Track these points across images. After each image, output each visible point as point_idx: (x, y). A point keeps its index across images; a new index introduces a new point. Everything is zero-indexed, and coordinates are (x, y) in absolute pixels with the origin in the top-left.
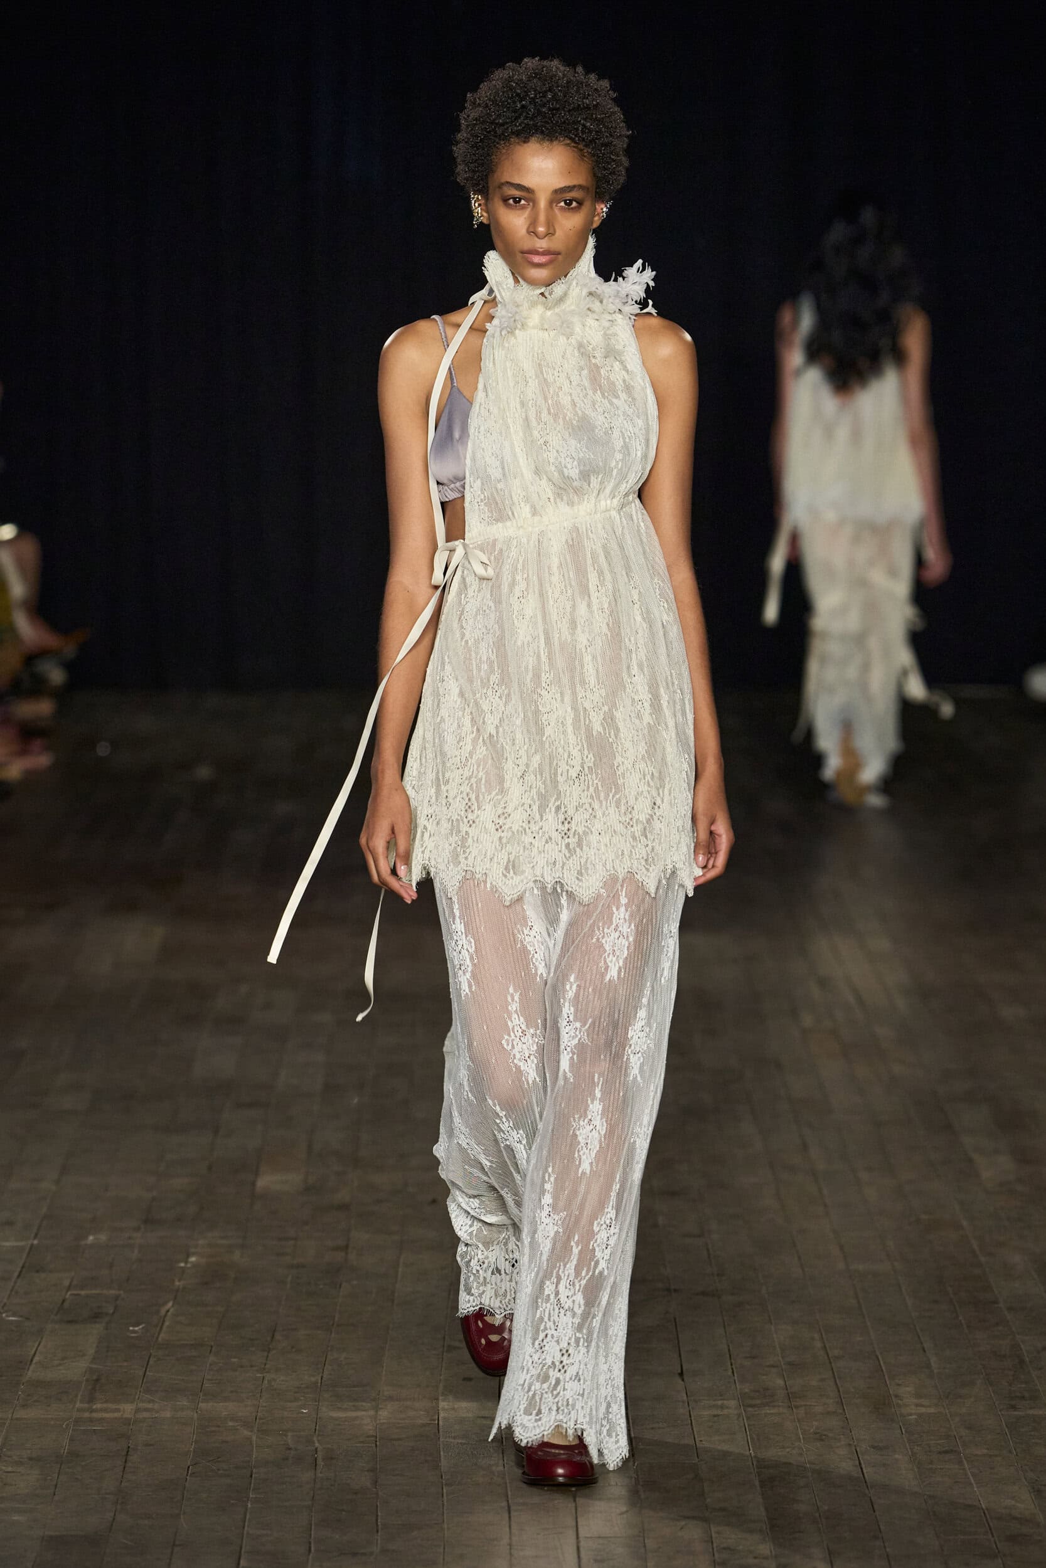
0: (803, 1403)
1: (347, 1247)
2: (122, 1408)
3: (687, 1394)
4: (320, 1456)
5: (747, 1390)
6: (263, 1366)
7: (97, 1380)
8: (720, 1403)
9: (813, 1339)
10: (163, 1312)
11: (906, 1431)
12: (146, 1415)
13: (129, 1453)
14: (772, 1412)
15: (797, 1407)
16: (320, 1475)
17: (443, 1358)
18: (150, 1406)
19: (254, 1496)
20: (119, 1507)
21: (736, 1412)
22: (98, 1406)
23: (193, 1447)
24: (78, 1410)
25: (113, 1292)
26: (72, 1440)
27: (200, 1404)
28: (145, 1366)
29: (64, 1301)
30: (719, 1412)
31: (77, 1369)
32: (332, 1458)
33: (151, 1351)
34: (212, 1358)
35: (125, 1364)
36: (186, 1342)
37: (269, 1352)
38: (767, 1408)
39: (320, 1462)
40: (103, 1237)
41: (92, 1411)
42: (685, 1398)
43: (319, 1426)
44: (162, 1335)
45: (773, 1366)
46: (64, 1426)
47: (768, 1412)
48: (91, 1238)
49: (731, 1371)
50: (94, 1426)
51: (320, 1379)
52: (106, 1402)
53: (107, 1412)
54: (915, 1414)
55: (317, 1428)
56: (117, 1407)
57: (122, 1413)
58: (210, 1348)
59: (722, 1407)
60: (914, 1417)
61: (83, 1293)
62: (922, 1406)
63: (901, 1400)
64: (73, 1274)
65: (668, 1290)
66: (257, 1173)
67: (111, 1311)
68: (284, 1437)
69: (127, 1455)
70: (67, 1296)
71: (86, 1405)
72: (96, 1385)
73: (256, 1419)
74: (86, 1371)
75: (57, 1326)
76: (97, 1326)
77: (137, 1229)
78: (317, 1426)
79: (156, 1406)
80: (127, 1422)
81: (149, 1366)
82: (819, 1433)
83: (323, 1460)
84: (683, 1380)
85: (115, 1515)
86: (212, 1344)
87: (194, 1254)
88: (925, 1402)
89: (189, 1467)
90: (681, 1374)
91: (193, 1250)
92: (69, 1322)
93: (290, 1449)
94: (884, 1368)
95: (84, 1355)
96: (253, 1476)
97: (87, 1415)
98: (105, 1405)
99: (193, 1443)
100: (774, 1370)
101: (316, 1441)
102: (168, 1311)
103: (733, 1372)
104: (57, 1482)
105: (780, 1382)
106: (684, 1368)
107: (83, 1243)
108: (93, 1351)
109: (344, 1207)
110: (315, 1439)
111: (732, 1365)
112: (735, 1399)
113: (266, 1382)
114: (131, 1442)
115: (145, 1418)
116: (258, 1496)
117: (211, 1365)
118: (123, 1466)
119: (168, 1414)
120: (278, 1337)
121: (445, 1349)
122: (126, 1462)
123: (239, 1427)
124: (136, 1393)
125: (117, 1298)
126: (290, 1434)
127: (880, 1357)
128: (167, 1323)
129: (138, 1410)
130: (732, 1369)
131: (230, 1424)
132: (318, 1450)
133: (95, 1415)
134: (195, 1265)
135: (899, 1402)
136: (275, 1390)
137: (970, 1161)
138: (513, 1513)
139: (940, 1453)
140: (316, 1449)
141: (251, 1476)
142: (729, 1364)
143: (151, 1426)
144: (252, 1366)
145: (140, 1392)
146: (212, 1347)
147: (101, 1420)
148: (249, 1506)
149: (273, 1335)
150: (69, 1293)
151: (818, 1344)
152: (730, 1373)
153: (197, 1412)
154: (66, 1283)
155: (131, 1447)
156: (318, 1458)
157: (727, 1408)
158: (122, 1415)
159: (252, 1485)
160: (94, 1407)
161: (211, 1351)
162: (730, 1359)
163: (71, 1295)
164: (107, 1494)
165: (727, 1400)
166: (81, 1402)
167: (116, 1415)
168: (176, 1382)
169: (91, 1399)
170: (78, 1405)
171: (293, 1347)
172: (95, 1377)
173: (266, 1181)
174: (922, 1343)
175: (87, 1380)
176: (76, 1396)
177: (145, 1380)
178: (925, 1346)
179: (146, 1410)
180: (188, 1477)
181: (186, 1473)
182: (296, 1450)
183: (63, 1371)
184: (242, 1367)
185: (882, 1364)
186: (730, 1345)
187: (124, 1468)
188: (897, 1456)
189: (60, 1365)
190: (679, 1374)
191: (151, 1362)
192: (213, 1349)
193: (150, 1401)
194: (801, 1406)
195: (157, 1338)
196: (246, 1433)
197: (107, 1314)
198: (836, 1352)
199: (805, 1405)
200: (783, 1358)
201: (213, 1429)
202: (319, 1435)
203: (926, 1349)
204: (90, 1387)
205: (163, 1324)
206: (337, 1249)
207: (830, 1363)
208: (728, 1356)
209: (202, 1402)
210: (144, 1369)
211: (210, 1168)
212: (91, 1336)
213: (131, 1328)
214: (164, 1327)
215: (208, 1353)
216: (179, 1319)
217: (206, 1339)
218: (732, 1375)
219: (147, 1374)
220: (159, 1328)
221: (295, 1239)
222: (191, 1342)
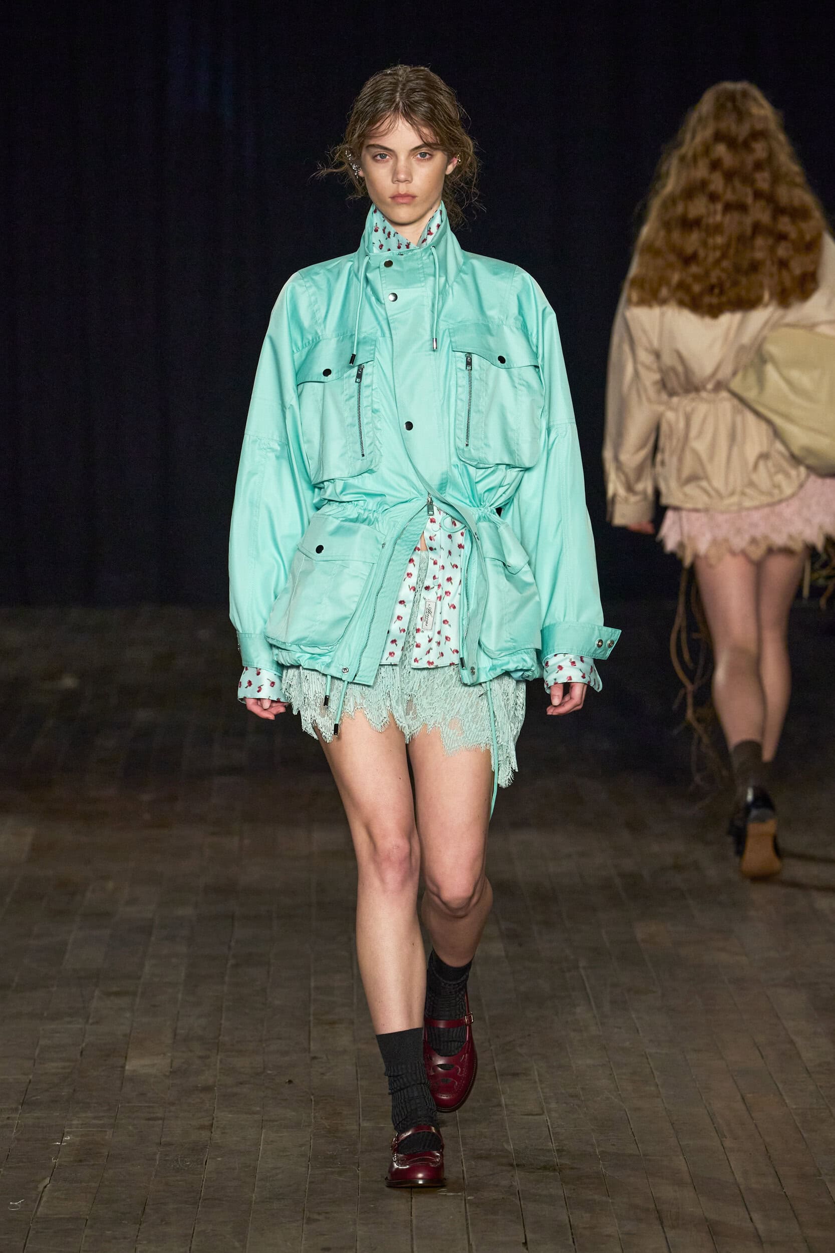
1: (212, 1125)
6: (135, 1238)
9: (648, 1210)
10: (41, 1189)
17: (302, 1229)
28: (25, 1238)
33: (31, 1224)
34: (87, 1231)
35: (7, 1237)
36: (63, 1216)
37: (140, 1225)
44: (40, 1209)
45: (610, 1236)
49: (571, 1240)
51: (188, 1249)
58: (86, 1221)
65: (512, 1165)
66: (126, 1058)
77: (16, 1109)
81: (29, 1238)
84: (527, 1249)
86: (88, 1217)
87: (69, 1133)
90: (526, 1244)
91: (66, 1130)
94: (714, 1237)
102: (45, 1187)
103: (574, 1242)
106: (528, 1240)
109: (207, 1089)
111: (572, 1234)
117: (86, 1236)
120: (147, 1210)
121: (305, 1221)
128: (44, 1199)
130: (573, 1239)
134: (69, 1144)
137: (792, 1042)
142: (571, 1233)
144: (125, 1238)
146: (87, 1220)
149: (145, 1207)
151: (653, 1215)
152: (571, 1242)
161: (86, 1224)
162: (571, 1230)
171: (162, 1221)
173: (135, 1064)
174: (749, 1214)
178: (754, 1215)
184: (115, 1238)
185: (713, 1233)
186: (570, 1215)
190: (523, 1243)
191: (30, 1235)
192: (89, 1222)
195: (36, 1212)
198: (670, 1223)
200: (620, 1228)
203: (754, 1220)
205: (41, 1199)
206: (202, 1127)
208: (569, 1226)
210: (24, 1241)
211: (82, 1052)
213: (11, 1203)
214: (42, 1202)
215: (84, 1226)
216: (56, 1194)
217: (81, 1213)
218: (573, 1244)
219: (27, 1246)
220: (37, 1202)
221: (163, 1119)
222: (68, 1216)
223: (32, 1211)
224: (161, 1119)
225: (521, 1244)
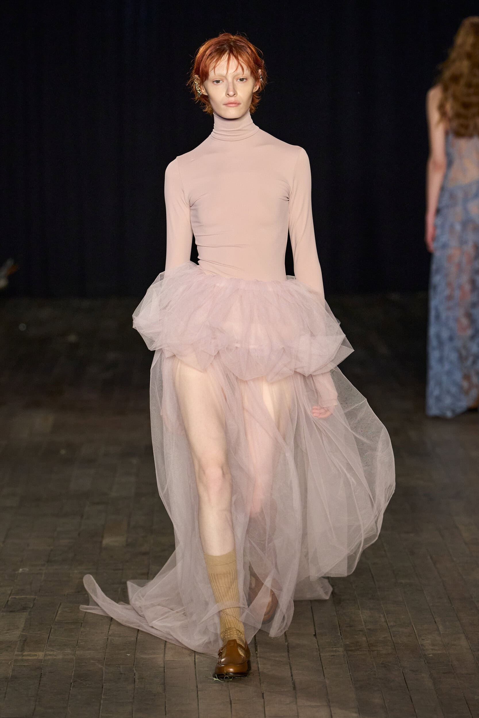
0: (376, 649)
1: (148, 573)
2: (37, 654)
3: (318, 645)
4: (137, 676)
5: (348, 643)
6: (107, 633)
7: (25, 640)
8: (334, 649)
9: (380, 617)
10: (57, 607)
11: (427, 663)
12: (49, 657)
13: (42, 676)
14: (360, 653)
15: (373, 651)
16: (137, 687)
18: (51, 653)
19: (104, 697)
20: (37, 703)
21: (342, 654)
22: (26, 653)
23: (73, 673)
24: (16, 655)
25: (32, 597)
26: (13, 670)
27: (77, 652)
28: (49, 633)
29: (8, 601)
30: (334, 654)
31: (15, 635)
32: (142, 678)
33: (52, 626)
34: (82, 629)
35: (39, 632)
36: (69, 621)
37: (110, 626)
38: (358, 651)
39: (137, 680)
40: (27, 569)
41: (23, 656)
42: (317, 647)
43: (136, 663)
44: (57, 618)
45: (360, 631)
46: (9, 663)
47: (358, 653)
48: (21, 570)
49: (340, 633)
50: (24, 663)
51: (136, 639)
52: (30, 651)
53: (31, 656)
54: (432, 654)
55: (135, 663)
56: (35, 654)
57: (38, 657)
58: (81, 624)
59: (336, 651)
60: (431, 655)
61: (17, 597)
62: (435, 650)
63: (424, 647)
64: (12, 588)
66: (102, 537)
67: (32, 606)
68: (119, 668)
69: (41, 677)
70: (10, 599)
71: (20, 653)
72: (25, 642)
73: (104, 659)
74: (19, 636)
75: (5, 614)
76: (25, 613)
77: (44, 565)
78: (135, 662)
79: (55, 653)
80: (40, 661)
81: (51, 633)
82: (384, 664)
83: (138, 679)
84: (316, 638)
85: (35, 707)
86: (82, 622)
88: (436, 648)
89: (71, 683)
90: (315, 635)
92: (11, 612)
93: (121, 674)
94: (415, 631)
95: (18, 628)
96: (104, 687)
97: (20, 658)
98: (29, 653)
99: (74, 671)
100: (361, 633)
101: (135, 670)
102: (60, 606)
104: (6, 691)
105: (364, 639)
106: (317, 632)
107: (17, 572)
108: (23, 626)
109: (146, 553)
110: (134, 669)
112: (342, 647)
113: (109, 640)
114: (42, 671)
115: (49, 659)
116: (106, 697)
117: (81, 632)
118: (39, 683)
119: (60, 657)
122: (40, 681)
123: (96, 663)
124: (45, 647)
125: (35, 599)
126: (121, 666)
127: (413, 626)
128: (59, 612)
129: (46, 655)
130: (341, 632)
131: (92, 661)
132: (136, 674)
133: (24, 658)
135: (424, 648)
136: (113, 644)
138: (233, 705)
139: (444, 673)
140: (135, 674)
141: (103, 687)
142: (339, 629)
143: (52, 663)
144: (102, 633)
145: (47, 646)
146: (82, 623)
147: (27, 660)
148: (102, 702)
150: (11, 597)
151: (383, 620)
152: (339, 634)
153: (75, 656)
154: (9, 592)
155: (43, 673)
156: (135, 678)
157: (338, 651)
158: (38, 658)
159: (103, 692)
160: (24, 654)
161: (81, 625)
162: (340, 628)
163: (12, 598)
164: (31, 697)
165: (338, 648)
166: (18, 651)
167: (35, 658)
168: (64, 641)
169: (23, 650)
170: (16, 653)
172: (24, 639)
173: (107, 541)
174: (434, 619)
175: (20, 640)
176: (15, 648)
177: (49, 640)
178: (436, 620)
179: (50, 655)
180: (71, 688)
181: (70, 686)
182: (125, 674)
183: (8, 636)
184: (97, 633)
185: (415, 629)
187: (39, 684)
188: (423, 675)
189: (7, 633)
191: (52, 631)
193: (52, 651)
194: (375, 650)
195: (55, 619)
196: (100, 666)
197: (30, 608)
198: (392, 624)
199: (377, 650)
200: (365, 626)
201: (83, 664)
202: (136, 667)
203: (436, 622)
204: (22, 644)
205: (57, 612)
206: (143, 574)
207: (389, 629)
208: (338, 626)
209: (78, 651)
210: (48, 635)
211: (79, 534)
212: (22, 619)
214: (58, 615)
215: (80, 627)
216: (66, 609)
217: (79, 620)
218: (340, 635)
219: (50, 637)
220: (55, 614)
221: (122, 570)
222: (72, 621)
223: (53, 619)
224: (120, 569)
225: (313, 635)
